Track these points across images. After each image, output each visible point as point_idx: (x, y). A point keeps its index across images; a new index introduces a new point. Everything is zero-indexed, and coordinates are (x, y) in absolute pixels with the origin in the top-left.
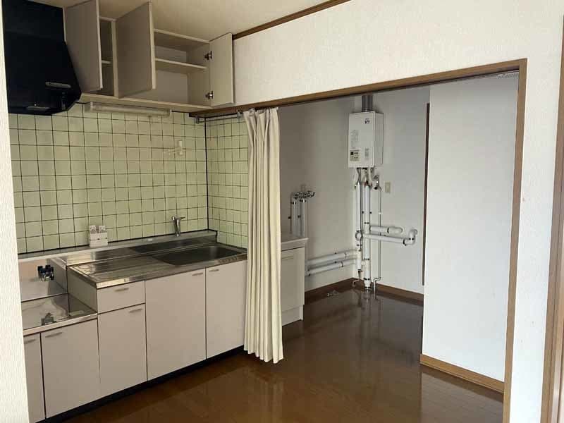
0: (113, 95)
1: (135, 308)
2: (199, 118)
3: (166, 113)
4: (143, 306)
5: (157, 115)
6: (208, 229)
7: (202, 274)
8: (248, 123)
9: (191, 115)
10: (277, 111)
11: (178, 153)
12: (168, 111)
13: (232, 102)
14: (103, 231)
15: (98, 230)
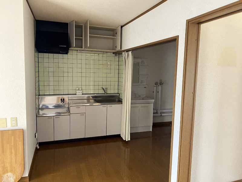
0: (82, 48)
1: (82, 114)
2: (116, 54)
3: (103, 53)
4: (84, 114)
5: (101, 54)
6: (118, 93)
7: (105, 106)
8: (124, 57)
9: (113, 53)
10: (131, 52)
11: (108, 66)
12: (104, 52)
13: (120, 49)
14: (80, 90)
15: (79, 90)
